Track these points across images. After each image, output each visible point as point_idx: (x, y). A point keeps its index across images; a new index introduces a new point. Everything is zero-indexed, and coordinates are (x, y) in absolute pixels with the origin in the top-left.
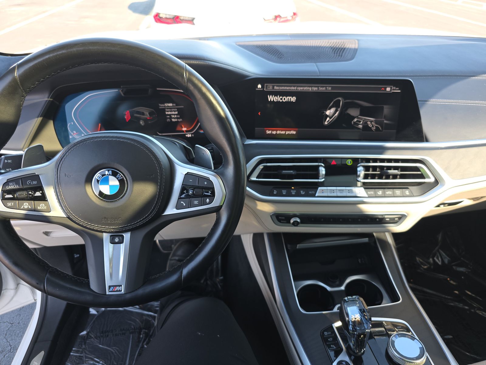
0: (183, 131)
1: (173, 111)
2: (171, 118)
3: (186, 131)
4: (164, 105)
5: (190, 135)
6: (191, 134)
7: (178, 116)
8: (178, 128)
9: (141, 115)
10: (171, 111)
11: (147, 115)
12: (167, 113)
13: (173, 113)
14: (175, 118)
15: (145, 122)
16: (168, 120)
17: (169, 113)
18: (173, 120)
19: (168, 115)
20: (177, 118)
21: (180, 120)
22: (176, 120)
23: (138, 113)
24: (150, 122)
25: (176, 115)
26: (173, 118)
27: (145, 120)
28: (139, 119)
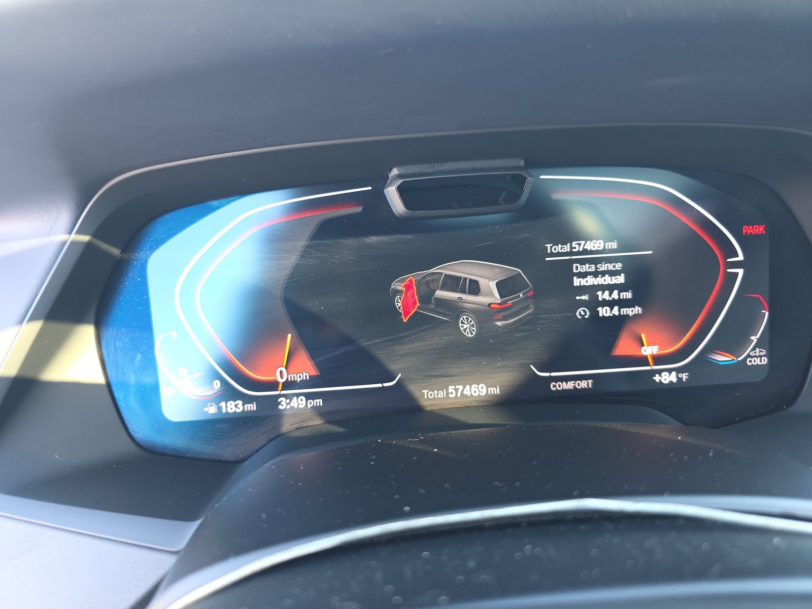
0: (643, 361)
1: (603, 273)
2: (594, 304)
3: (658, 360)
4: (567, 248)
5: (674, 373)
6: (679, 370)
7: (628, 295)
8: (624, 347)
9: (463, 291)
10: (596, 274)
11: (490, 294)
12: (577, 282)
13: (608, 280)
14: (611, 304)
15: (480, 325)
16: (582, 312)
17: (590, 281)
18: (604, 312)
19: (582, 290)
20: (622, 303)
21: (630, 311)
22: (616, 311)
23: (453, 283)
24: (499, 324)
25: (621, 288)
26: (604, 303)
27: (484, 315)
28: (455, 310)
